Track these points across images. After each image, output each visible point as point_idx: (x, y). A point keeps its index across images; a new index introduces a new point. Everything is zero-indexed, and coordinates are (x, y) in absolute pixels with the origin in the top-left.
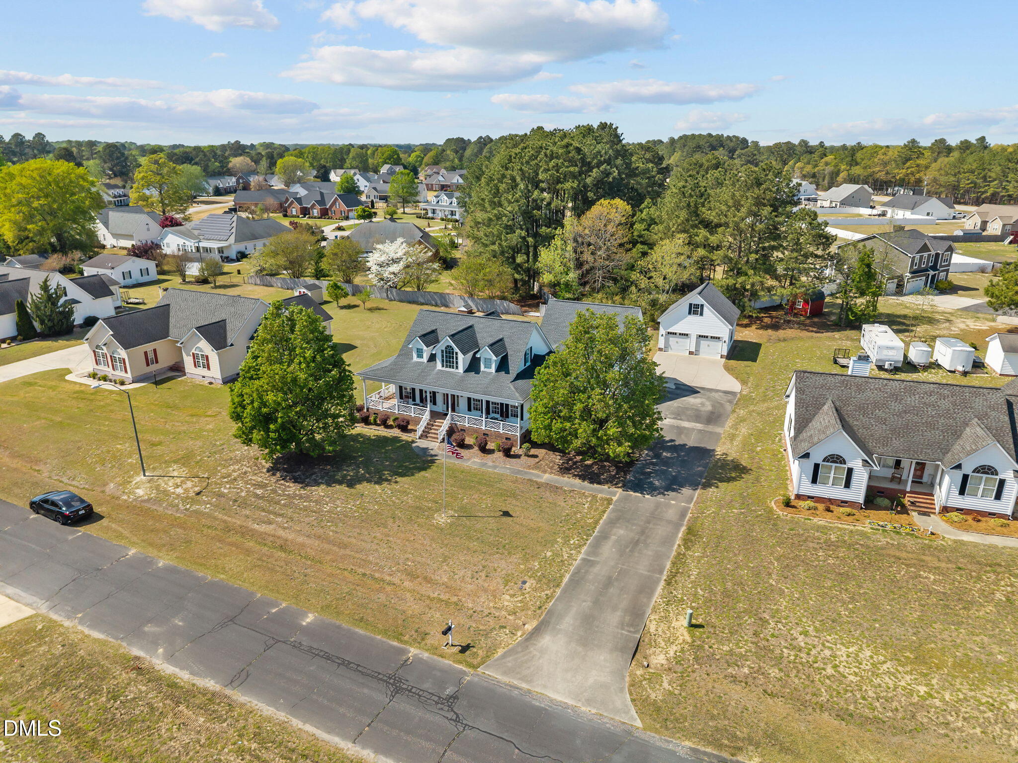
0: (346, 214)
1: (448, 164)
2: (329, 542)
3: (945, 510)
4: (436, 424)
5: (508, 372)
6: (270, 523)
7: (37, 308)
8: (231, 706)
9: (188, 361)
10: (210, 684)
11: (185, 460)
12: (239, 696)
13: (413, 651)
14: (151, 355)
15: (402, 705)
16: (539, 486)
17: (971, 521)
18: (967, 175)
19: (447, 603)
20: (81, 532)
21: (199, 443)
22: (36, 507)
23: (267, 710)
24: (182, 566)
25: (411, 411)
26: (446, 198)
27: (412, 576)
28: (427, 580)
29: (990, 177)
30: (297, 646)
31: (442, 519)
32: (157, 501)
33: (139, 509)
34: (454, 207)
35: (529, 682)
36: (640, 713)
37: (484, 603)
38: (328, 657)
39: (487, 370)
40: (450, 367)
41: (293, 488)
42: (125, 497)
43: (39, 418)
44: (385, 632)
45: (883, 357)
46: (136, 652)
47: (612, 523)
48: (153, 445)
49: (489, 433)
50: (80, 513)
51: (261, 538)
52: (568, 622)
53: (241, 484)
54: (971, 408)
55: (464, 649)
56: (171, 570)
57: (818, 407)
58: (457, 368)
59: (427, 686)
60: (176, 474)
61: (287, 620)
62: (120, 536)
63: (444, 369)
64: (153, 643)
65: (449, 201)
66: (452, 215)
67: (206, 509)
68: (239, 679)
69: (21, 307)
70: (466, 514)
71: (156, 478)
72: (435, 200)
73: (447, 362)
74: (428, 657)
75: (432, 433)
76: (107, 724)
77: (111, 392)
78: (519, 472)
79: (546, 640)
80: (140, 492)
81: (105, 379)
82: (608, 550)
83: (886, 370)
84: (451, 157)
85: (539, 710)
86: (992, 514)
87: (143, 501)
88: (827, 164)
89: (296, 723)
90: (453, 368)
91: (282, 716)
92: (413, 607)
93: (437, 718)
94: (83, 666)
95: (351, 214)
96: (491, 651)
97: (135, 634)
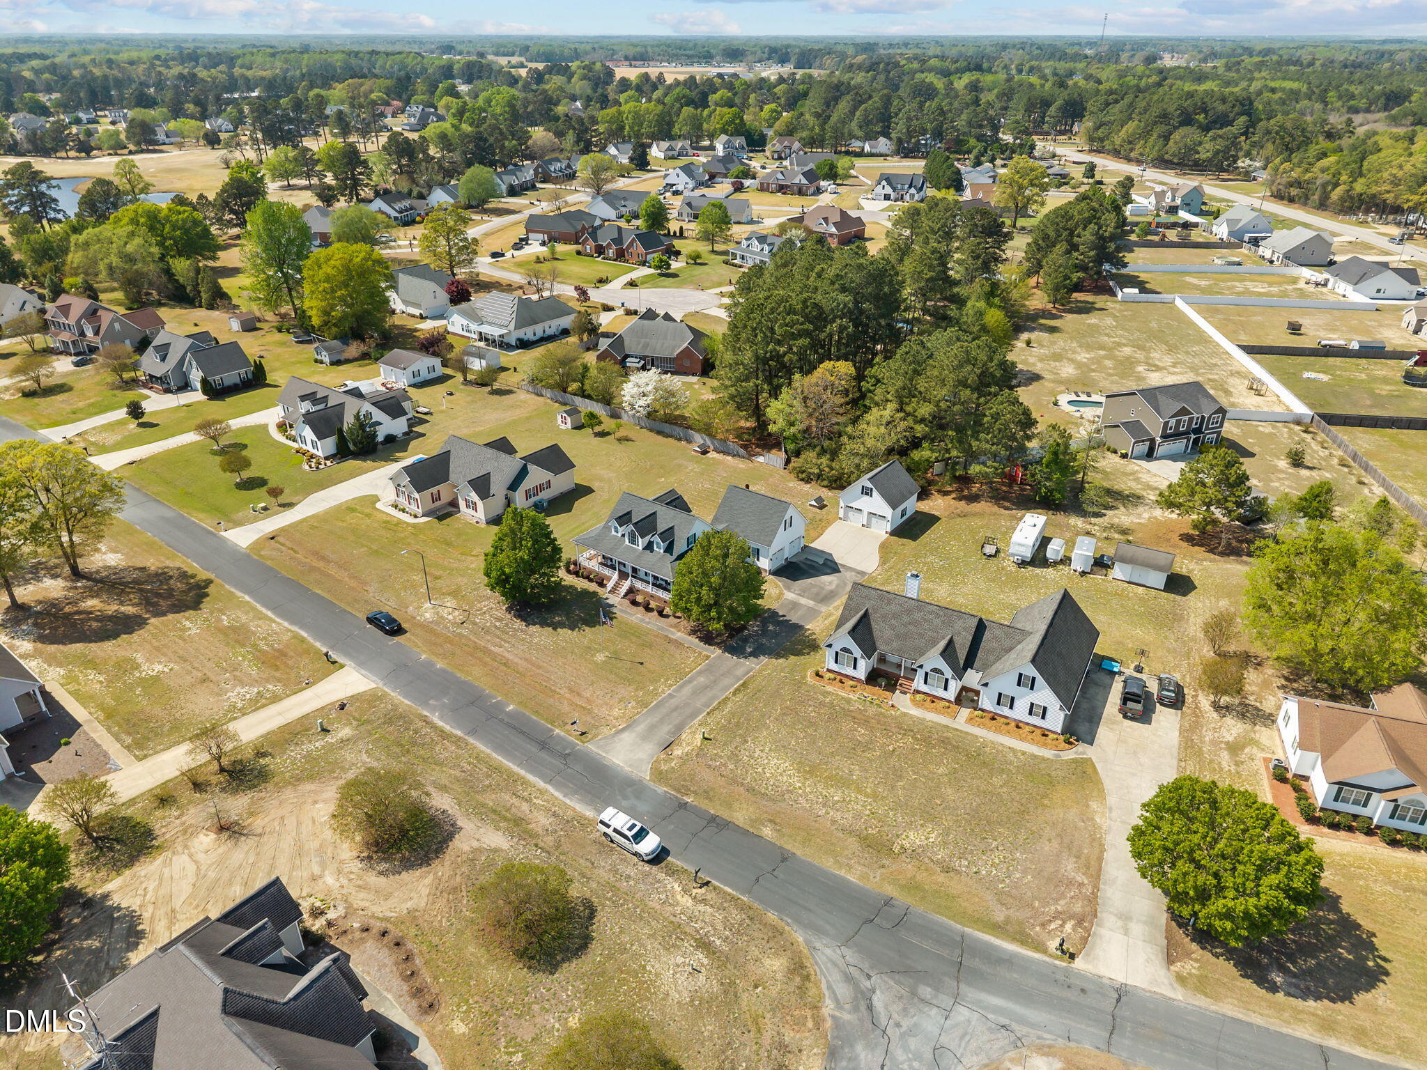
2: (533, 665)
3: (915, 691)
4: (621, 583)
5: (671, 554)
6: (501, 646)
7: (352, 433)
8: (467, 744)
9: (462, 504)
10: (459, 733)
11: (455, 594)
12: (471, 740)
13: (557, 731)
14: (436, 495)
15: (544, 755)
16: (670, 641)
17: (928, 702)
19: (584, 708)
20: (395, 641)
21: (465, 580)
22: (370, 620)
23: (483, 748)
24: (449, 670)
25: (606, 572)
27: (571, 690)
28: (579, 694)
30: (501, 721)
31: (600, 657)
32: (438, 623)
33: (426, 627)
34: (764, 256)
36: (651, 774)
37: (604, 711)
38: (515, 728)
39: (658, 551)
40: (633, 545)
41: (519, 624)
42: (419, 618)
43: (363, 546)
44: (546, 720)
46: (426, 713)
47: (700, 673)
48: (437, 578)
49: (652, 597)
50: (394, 627)
51: (494, 656)
52: (641, 728)
53: (487, 616)
55: (583, 734)
56: (443, 671)
58: (638, 546)
59: (558, 748)
60: (449, 604)
61: (499, 707)
62: (416, 645)
64: (433, 710)
65: (760, 247)
67: (465, 632)
68: (472, 732)
69: (340, 431)
70: (616, 657)
71: (437, 606)
72: (745, 243)
73: (631, 541)
74: (562, 734)
75: (617, 591)
76: (414, 744)
77: (408, 524)
78: (663, 629)
79: (625, 735)
80: (427, 615)
81: (404, 511)
82: (687, 690)
84: (811, 124)
86: (944, 700)
87: (429, 622)
89: (494, 755)
90: (635, 546)
91: (489, 751)
92: (566, 708)
93: (557, 763)
94: (401, 717)
95: (649, 258)
96: (596, 736)
97: (425, 704)
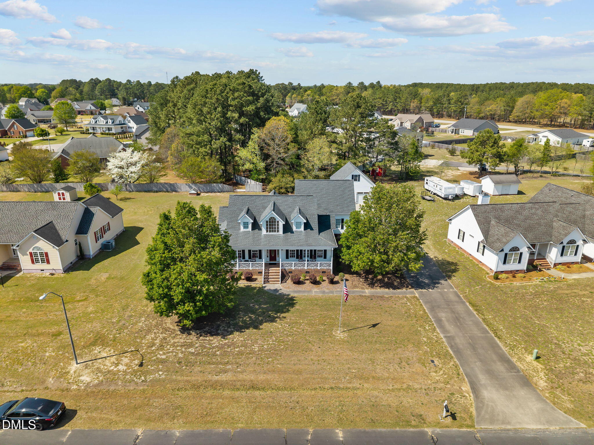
0: (24, 134)
1: (72, 97)
2: (284, 372)
3: (555, 265)
4: (270, 271)
5: (312, 229)
6: (226, 371)
9: (25, 260)
11: (101, 341)
13: (429, 430)
17: (566, 268)
18: (378, 100)
20: (68, 431)
21: (97, 325)
25: (250, 266)
26: (102, 119)
27: (364, 379)
28: (376, 378)
29: (389, 101)
31: (340, 335)
32: (110, 382)
33: (101, 393)
35: (509, 423)
36: (576, 418)
37: (424, 382)
39: (298, 230)
40: (273, 231)
42: (75, 387)
45: (447, 193)
47: (433, 311)
49: (310, 271)
50: (59, 414)
52: (482, 378)
53: (170, 348)
54: (550, 213)
55: (453, 417)
56: (192, 436)
57: (489, 223)
58: (278, 231)
60: (104, 355)
61: (327, 441)
63: (268, 233)
65: (105, 121)
66: (109, 130)
67: (161, 375)
71: (90, 363)
72: (94, 121)
73: (270, 228)
74: (441, 431)
75: (271, 278)
79: (486, 394)
80: (85, 379)
82: (450, 327)
83: (450, 200)
85: (534, 439)
86: (573, 263)
87: (95, 386)
88: (308, 95)
90: (275, 231)
95: (28, 134)
96: (467, 412)
